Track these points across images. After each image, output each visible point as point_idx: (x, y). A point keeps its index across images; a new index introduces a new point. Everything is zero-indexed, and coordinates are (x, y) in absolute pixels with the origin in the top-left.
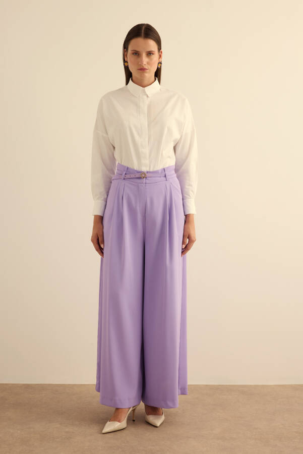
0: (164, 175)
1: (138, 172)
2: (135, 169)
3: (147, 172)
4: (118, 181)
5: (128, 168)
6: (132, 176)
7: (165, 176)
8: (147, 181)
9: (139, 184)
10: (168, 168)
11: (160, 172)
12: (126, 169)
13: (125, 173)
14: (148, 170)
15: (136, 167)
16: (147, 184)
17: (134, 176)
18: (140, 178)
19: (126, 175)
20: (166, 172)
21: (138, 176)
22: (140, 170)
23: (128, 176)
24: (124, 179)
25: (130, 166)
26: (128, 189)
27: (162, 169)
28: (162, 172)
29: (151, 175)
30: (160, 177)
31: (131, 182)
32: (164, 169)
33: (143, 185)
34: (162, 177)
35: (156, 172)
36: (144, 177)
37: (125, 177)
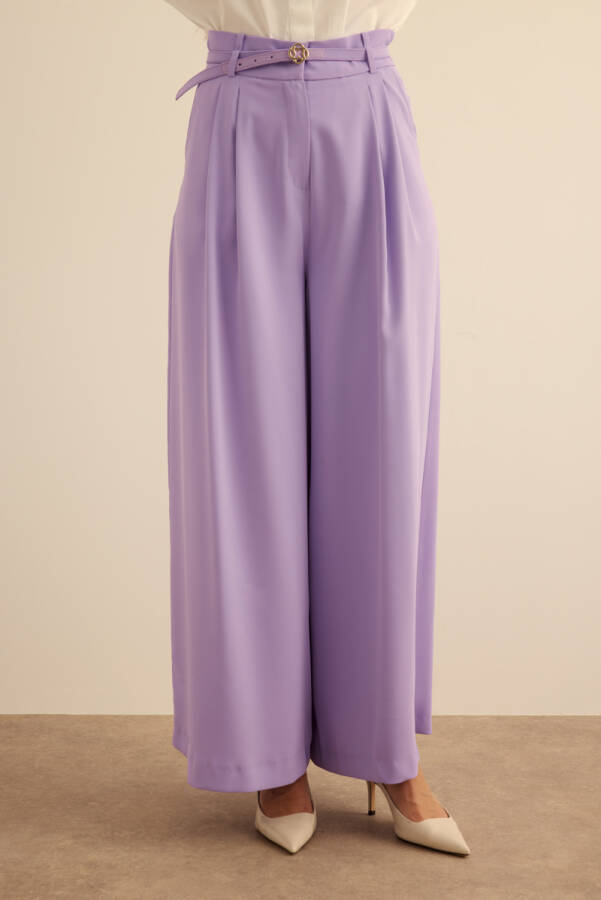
0: (361, 56)
1: (283, 46)
2: (272, 37)
3: (310, 45)
4: (215, 84)
5: (245, 38)
6: (263, 59)
7: (366, 60)
8: (311, 73)
9: (287, 83)
10: (372, 34)
11: (349, 45)
12: (240, 43)
13: (236, 53)
14: (312, 40)
15: (274, 33)
16: (311, 84)
17: (269, 61)
18: (288, 63)
19: (240, 61)
20: (369, 47)
21: (280, 57)
22: (286, 39)
23: (247, 63)
24: (236, 73)
26: (252, 99)
27: (354, 37)
28: (355, 47)
29: (321, 53)
30: (350, 61)
31: (259, 81)
32: (361, 36)
33: (299, 85)
34: (355, 63)
35: (337, 44)
36: (299, 60)
37: (239, 68)
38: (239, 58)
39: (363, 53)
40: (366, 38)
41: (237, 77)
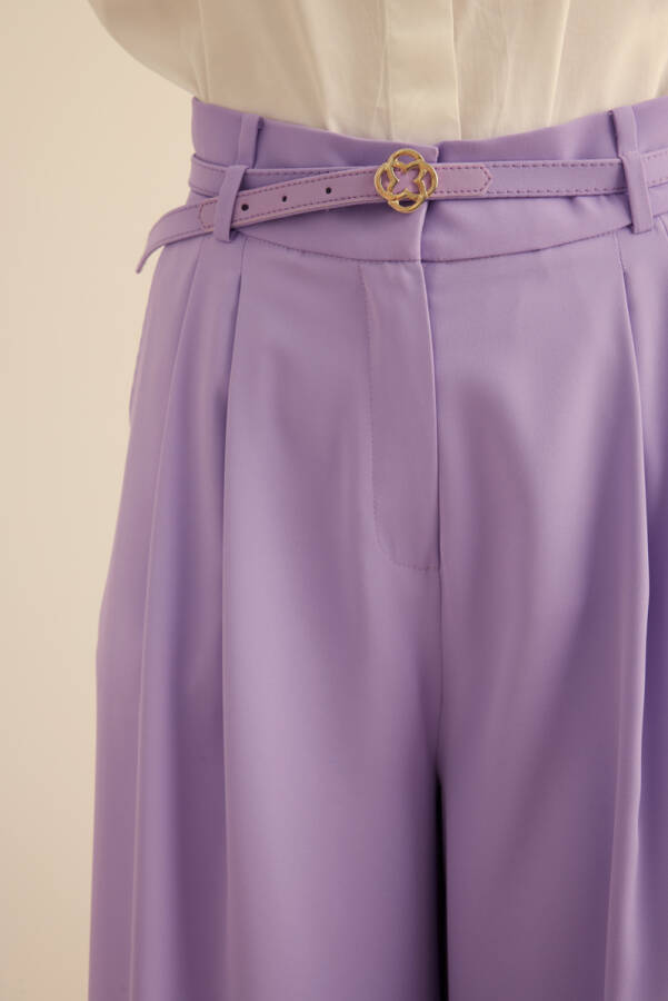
0: (607, 181)
1: (365, 154)
2: (334, 128)
3: (444, 152)
6: (305, 195)
7: (621, 191)
8: (443, 240)
9: (370, 270)
11: (569, 151)
12: (246, 140)
13: (236, 171)
14: (454, 135)
15: (338, 116)
16: (442, 272)
17: (320, 200)
18: (375, 210)
19: (248, 196)
20: (632, 153)
21: (350, 189)
22: (377, 134)
23: (264, 203)
24: (234, 232)
25: (285, 108)
27: (591, 121)
28: (588, 153)
29: (476, 177)
30: (571, 198)
31: (293, 257)
32: (611, 119)
33: (406, 275)
34: (588, 203)
35: (529, 149)
36: (406, 202)
37: (244, 218)
38: (244, 186)
39: (614, 171)
40: (627, 126)
41: (239, 241)
